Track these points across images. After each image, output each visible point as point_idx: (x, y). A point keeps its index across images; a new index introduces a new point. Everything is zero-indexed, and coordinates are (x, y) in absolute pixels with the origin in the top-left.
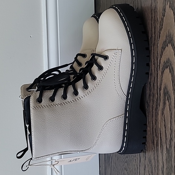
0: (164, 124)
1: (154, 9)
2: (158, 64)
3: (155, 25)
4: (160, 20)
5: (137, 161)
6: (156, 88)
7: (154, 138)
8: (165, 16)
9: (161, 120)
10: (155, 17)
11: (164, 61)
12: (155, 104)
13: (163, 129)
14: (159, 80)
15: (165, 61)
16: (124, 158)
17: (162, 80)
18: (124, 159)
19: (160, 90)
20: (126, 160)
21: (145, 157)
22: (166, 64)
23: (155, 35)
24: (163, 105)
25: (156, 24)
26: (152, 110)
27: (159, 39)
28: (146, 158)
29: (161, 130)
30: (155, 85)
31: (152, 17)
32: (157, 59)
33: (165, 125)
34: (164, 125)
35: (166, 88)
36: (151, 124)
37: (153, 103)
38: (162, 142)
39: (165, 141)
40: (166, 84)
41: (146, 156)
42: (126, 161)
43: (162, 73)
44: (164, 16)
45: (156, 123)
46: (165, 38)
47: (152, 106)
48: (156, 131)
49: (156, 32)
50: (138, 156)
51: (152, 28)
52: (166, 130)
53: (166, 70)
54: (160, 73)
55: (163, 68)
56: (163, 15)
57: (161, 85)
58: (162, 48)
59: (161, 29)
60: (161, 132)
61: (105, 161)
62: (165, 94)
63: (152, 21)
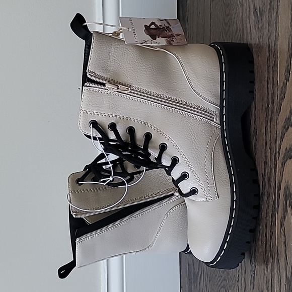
0: (283, 240)
1: (273, 67)
2: (277, 150)
3: (274, 90)
4: (282, 84)
5: (240, 288)
6: (272, 184)
7: (268, 259)
8: (290, 81)
9: (279, 233)
10: (273, 78)
11: (285, 148)
12: (271, 208)
13: (281, 247)
14: (277, 174)
15: (288, 149)
16: (219, 281)
17: (282, 175)
18: (220, 283)
19: (279, 189)
20: (222, 284)
21: (253, 285)
22: (288, 152)
23: (273, 105)
24: (283, 213)
25: (276, 89)
26: (266, 217)
27: (279, 113)
28: (255, 286)
29: (279, 248)
30: (272, 180)
31: (269, 78)
32: (276, 143)
33: (285, 243)
34: (283, 243)
35: (288, 187)
36: (263, 236)
37: (268, 207)
38: (279, 266)
39: (284, 266)
40: (288, 182)
41: (255, 284)
42: (224, 285)
43: (283, 164)
44: (288, 80)
45: (271, 237)
46: (288, 114)
47: (267, 210)
48: (271, 249)
49: (275, 102)
50: (243, 281)
51: (268, 94)
52: (287, 250)
53: (288, 161)
54: (279, 164)
55: (284, 157)
56: (286, 79)
57: (280, 182)
58: (284, 127)
59: (282, 99)
60: (279, 252)
61: (190, 279)
62: (286, 196)
63: (268, 83)
